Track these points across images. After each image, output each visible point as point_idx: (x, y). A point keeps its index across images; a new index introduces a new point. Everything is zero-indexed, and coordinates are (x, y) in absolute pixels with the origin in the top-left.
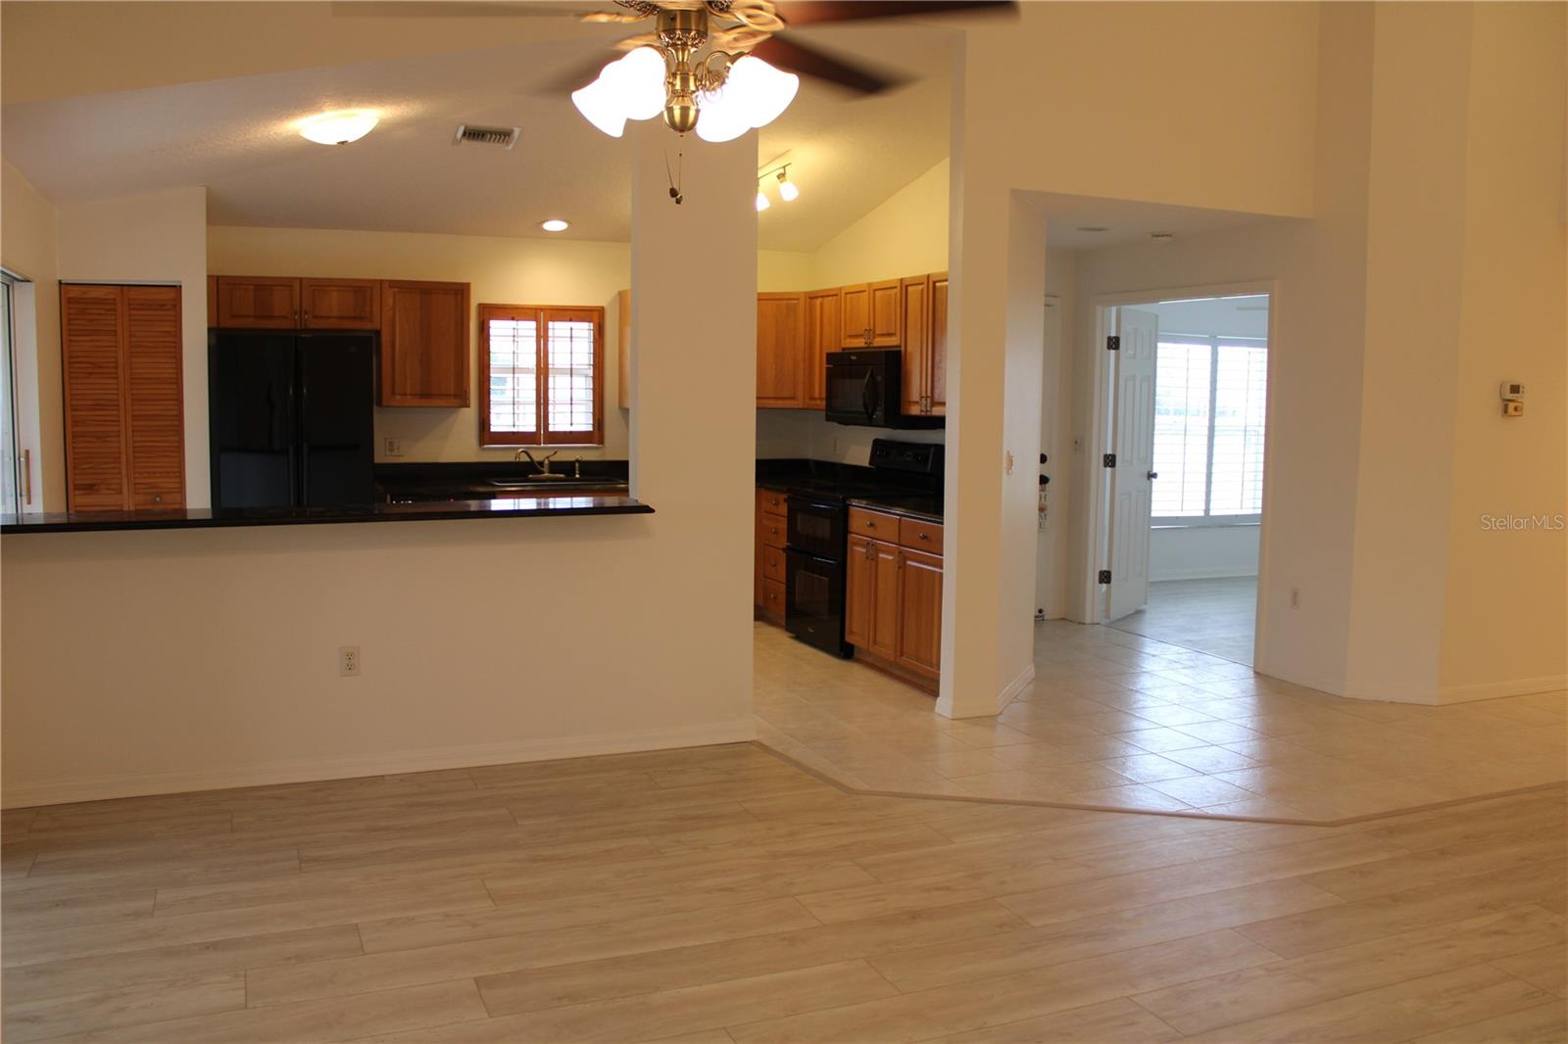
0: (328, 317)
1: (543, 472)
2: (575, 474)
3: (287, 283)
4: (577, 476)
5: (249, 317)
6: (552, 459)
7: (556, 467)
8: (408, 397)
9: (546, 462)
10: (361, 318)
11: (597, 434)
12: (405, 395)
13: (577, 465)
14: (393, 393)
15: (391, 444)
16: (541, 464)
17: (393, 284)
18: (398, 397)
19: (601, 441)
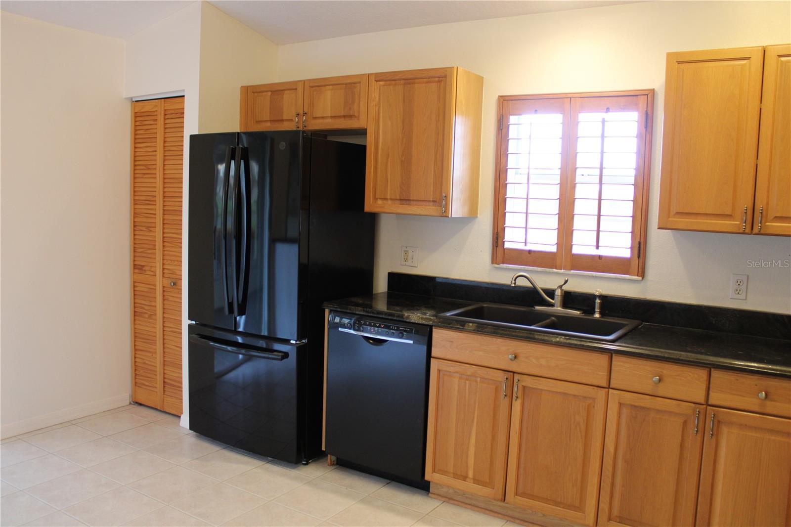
0: (323, 118)
1: (552, 305)
2: (594, 313)
3: (292, 87)
4: (597, 315)
5: (266, 121)
6: (565, 288)
7: (570, 299)
8: (390, 202)
9: (558, 293)
10: (351, 117)
11: (635, 262)
12: (386, 199)
13: (598, 301)
14: (376, 199)
15: (406, 252)
16: (551, 293)
17: (381, 77)
18: (380, 202)
19: (642, 273)
